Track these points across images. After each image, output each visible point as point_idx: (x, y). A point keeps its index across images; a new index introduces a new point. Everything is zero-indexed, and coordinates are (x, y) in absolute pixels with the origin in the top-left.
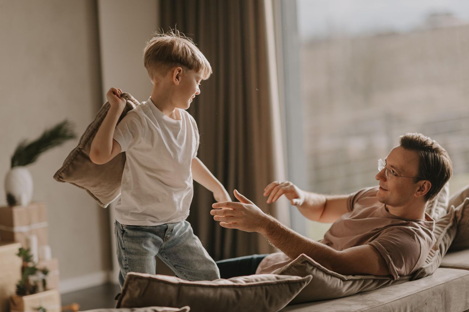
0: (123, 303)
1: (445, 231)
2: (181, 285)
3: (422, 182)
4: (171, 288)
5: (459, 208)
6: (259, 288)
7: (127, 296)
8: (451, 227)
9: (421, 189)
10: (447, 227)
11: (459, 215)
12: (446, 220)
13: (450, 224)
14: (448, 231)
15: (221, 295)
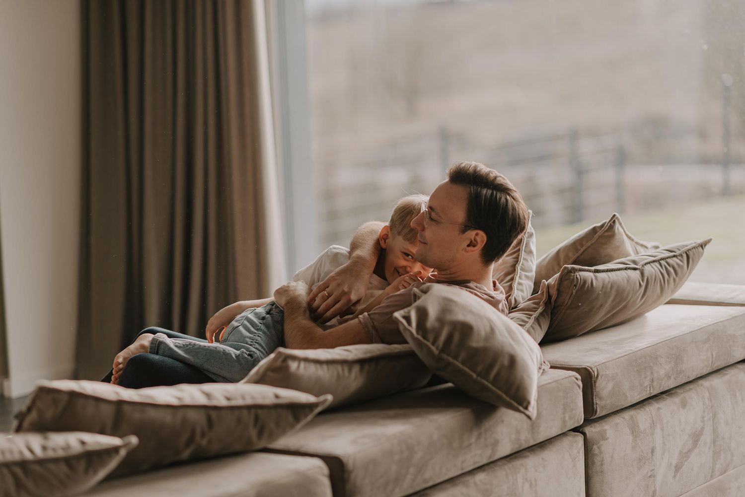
0: (26, 424)
1: (531, 321)
2: (120, 403)
3: (471, 234)
4: (105, 409)
5: (553, 280)
6: (245, 412)
7: (34, 415)
8: (541, 314)
9: (472, 244)
10: (536, 314)
11: (554, 292)
12: (534, 303)
13: (540, 310)
14: (537, 320)
15: (184, 420)
